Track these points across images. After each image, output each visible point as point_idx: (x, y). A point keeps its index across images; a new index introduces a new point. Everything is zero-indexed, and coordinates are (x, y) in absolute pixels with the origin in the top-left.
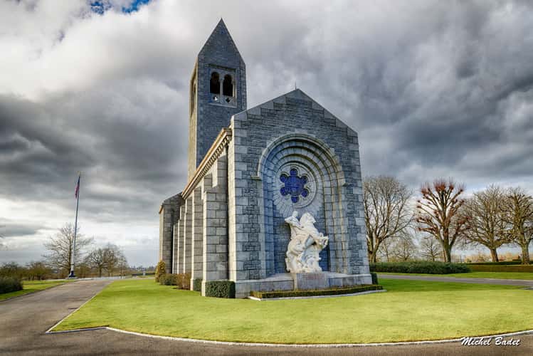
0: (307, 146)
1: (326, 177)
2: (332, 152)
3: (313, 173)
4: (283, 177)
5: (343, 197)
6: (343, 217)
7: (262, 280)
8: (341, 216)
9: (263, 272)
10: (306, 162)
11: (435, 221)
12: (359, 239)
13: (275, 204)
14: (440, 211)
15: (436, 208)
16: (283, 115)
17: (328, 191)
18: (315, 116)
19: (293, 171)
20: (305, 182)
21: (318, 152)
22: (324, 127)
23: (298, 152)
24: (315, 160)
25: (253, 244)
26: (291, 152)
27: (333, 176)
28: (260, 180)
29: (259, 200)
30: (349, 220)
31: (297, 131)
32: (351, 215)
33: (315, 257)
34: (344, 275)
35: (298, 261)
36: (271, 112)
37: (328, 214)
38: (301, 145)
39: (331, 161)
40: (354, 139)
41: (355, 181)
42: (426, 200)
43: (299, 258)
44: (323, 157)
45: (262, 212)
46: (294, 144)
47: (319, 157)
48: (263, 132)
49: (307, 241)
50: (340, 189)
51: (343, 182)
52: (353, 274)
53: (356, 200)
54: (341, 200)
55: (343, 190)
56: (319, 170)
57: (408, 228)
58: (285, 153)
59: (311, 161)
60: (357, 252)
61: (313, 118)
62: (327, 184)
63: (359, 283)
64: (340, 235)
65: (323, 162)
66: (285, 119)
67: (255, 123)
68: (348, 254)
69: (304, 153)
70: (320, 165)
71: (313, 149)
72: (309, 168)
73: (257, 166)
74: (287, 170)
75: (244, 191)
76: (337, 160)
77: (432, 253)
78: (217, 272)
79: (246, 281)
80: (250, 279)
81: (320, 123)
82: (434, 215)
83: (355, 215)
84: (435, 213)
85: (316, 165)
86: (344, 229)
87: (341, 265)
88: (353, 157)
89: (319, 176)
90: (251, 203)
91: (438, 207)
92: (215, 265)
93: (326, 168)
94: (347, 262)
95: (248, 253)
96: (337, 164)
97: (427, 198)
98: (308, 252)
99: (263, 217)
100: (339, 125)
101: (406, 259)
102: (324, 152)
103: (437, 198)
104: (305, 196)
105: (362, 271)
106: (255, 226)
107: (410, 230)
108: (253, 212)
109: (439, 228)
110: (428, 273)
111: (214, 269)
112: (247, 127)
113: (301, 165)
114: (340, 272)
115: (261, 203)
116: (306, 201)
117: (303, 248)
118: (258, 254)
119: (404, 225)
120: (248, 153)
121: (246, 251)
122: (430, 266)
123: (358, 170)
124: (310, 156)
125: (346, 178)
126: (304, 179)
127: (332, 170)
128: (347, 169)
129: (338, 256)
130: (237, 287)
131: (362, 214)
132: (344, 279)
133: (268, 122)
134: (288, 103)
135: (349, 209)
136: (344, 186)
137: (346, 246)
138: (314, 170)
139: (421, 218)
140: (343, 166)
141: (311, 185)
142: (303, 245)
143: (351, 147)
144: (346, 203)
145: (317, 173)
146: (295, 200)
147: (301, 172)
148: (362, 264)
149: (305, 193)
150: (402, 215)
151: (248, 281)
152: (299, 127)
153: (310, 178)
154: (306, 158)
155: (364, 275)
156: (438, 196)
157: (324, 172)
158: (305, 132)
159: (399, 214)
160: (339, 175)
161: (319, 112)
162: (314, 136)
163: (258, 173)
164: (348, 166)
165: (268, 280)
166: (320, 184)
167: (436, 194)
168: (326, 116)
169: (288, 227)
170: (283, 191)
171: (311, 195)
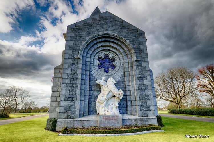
0: (112, 40)
1: (125, 57)
2: (127, 42)
3: (118, 56)
4: (100, 59)
5: (135, 68)
6: (135, 80)
7: (76, 119)
8: (134, 79)
9: (77, 114)
10: (113, 50)
11: (209, 86)
12: (147, 94)
13: (92, 73)
14: (211, 81)
15: (209, 80)
16: (97, 25)
17: (126, 65)
18: (117, 24)
19: (106, 55)
20: (114, 61)
21: (119, 43)
22: (122, 29)
23: (108, 44)
24: (118, 48)
25: (72, 96)
26: (103, 44)
27: (129, 56)
28: (80, 59)
29: (78, 70)
30: (139, 81)
31: (105, 32)
32: (141, 78)
33: (115, 105)
34: (136, 117)
35: (102, 107)
36: (90, 23)
37: (126, 78)
38: (108, 40)
39: (127, 47)
40: (143, 35)
41: (144, 58)
42: (202, 75)
43: (103, 105)
44: (123, 46)
45: (80, 77)
46: (104, 39)
47: (120, 46)
48: (84, 34)
49: (108, 94)
50: (133, 63)
51: (135, 59)
52: (143, 117)
53: (144, 69)
54: (134, 69)
55: (135, 64)
56: (121, 53)
57: (195, 91)
58: (99, 45)
59: (116, 49)
60: (145, 101)
61: (115, 25)
62: (126, 61)
63: (147, 123)
64: (134, 91)
65: (123, 49)
66: (98, 26)
67: (80, 29)
68: (139, 103)
69: (111, 44)
70: (122, 51)
71: (116, 41)
72: (115, 53)
73: (79, 51)
74: (102, 55)
75: (69, 65)
76: (131, 46)
77: (212, 104)
78: (56, 113)
79: (64, 120)
80: (68, 118)
81: (120, 27)
82: (208, 83)
83: (143, 78)
84: (209, 82)
85: (119, 51)
86: (136, 87)
87: (134, 111)
88: (142, 44)
89: (121, 57)
90: (72, 72)
91: (210, 79)
92: (55, 109)
93: (125, 52)
94: (138, 109)
95: (68, 102)
96: (131, 49)
97: (203, 75)
98: (110, 102)
99: (80, 80)
100: (133, 28)
101: (199, 107)
102: (123, 43)
103: (209, 74)
104: (114, 69)
105: (149, 115)
106: (74, 85)
107: (197, 92)
108: (74, 77)
109: (212, 90)
110: (207, 115)
111: (54, 111)
112: (74, 31)
113: (110, 52)
114: (134, 115)
115: (79, 71)
116: (113, 72)
117: (106, 99)
118: (75, 102)
119: (194, 90)
120: (74, 45)
121: (67, 100)
122: (207, 111)
123: (145, 52)
124: (115, 46)
125: (137, 57)
126: (113, 59)
127: (128, 53)
128: (137, 51)
129: (133, 105)
130: (58, 123)
131: (149, 77)
132: (136, 120)
133: (87, 28)
134: (100, 18)
135: (139, 74)
136: (136, 61)
137: (137, 98)
138: (118, 54)
139: (200, 85)
140: (135, 50)
141: (117, 63)
142: (105, 97)
143: (141, 39)
144: (137, 71)
145: (120, 55)
146: (107, 71)
147: (111, 55)
148: (149, 110)
149: (114, 67)
150: (192, 85)
151: (66, 120)
152: (106, 30)
153: (117, 58)
154: (113, 47)
155: (151, 117)
156: (210, 73)
157: (124, 54)
158: (111, 32)
159: (190, 85)
160: (132, 55)
161: (120, 22)
162: (116, 34)
163: (79, 55)
164: (138, 50)
165: (80, 119)
166: (122, 61)
167: (208, 72)
168: (124, 24)
169: (99, 86)
170: (99, 67)
171: (117, 68)
